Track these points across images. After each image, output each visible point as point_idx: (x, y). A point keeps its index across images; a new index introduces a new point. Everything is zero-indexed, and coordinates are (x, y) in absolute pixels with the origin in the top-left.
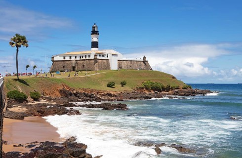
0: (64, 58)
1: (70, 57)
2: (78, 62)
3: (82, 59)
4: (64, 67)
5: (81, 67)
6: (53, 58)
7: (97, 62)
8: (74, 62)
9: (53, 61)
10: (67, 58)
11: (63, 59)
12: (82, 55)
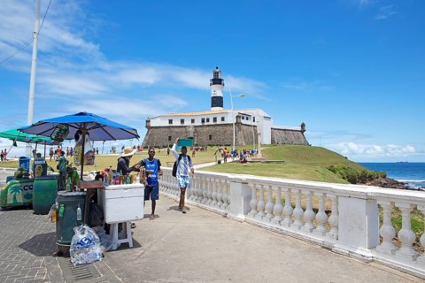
0: (171, 121)
1: (182, 121)
2: (198, 129)
3: (206, 123)
4: (170, 137)
5: (205, 139)
6: (148, 121)
7: (240, 130)
8: (192, 130)
9: (149, 127)
10: (176, 123)
11: (168, 125)
12: (206, 118)
